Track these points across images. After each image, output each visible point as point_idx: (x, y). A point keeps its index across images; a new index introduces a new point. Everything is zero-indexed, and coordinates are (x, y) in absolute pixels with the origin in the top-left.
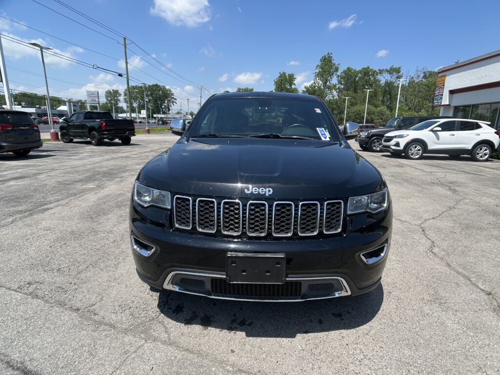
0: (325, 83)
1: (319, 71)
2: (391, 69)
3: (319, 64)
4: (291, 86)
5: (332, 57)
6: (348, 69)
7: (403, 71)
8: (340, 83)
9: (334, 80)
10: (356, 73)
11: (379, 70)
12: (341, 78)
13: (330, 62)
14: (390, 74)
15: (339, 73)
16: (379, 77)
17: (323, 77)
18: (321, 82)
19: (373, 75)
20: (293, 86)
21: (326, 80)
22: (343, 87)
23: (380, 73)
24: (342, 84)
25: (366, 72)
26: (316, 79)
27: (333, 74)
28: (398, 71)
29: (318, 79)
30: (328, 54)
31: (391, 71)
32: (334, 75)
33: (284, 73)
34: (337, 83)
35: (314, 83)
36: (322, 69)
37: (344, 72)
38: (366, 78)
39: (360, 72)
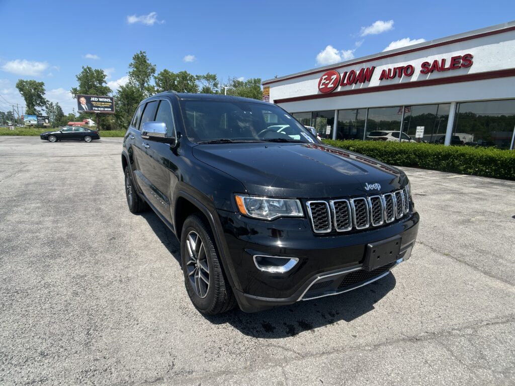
0: (142, 84)
1: (134, 70)
2: (207, 75)
3: (133, 63)
4: (100, 83)
5: (145, 56)
6: (165, 71)
7: (218, 79)
8: (158, 85)
9: (152, 82)
10: (174, 77)
11: (196, 76)
12: (159, 80)
13: (145, 62)
14: (208, 80)
15: (156, 75)
16: (197, 82)
17: (139, 77)
18: (138, 83)
19: (191, 81)
20: (104, 85)
21: (143, 81)
22: (161, 89)
23: (198, 79)
24: (160, 86)
25: (184, 77)
26: (131, 79)
27: (149, 75)
28: (214, 78)
29: (133, 78)
30: (141, 53)
31: (209, 78)
32: (151, 76)
33: (89, 69)
34: (155, 85)
35: (130, 83)
36: (136, 68)
37: (162, 74)
38: (185, 82)
39: (178, 76)
